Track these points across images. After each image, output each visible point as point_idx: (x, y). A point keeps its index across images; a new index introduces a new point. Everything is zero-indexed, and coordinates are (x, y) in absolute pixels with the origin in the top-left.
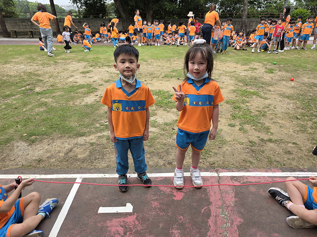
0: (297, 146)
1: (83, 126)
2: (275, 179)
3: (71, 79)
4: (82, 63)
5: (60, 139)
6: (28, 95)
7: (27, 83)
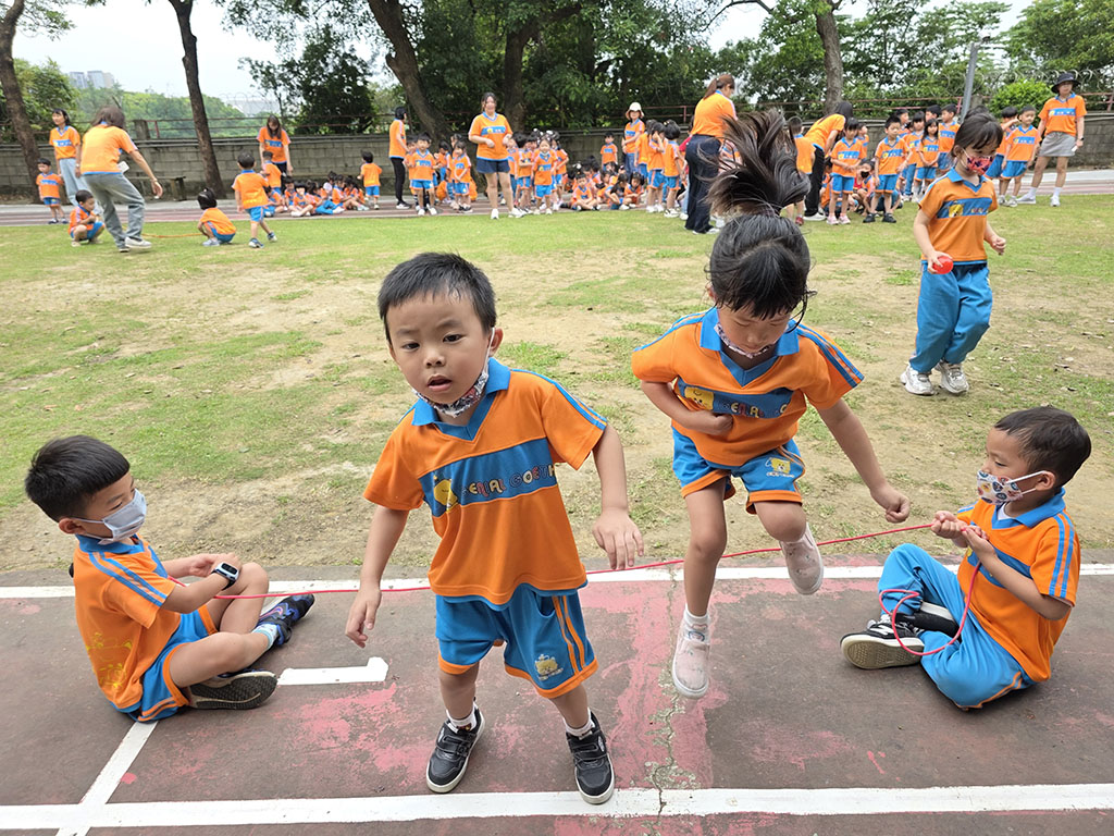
0: (948, 492)
1: (260, 452)
2: (853, 586)
3: (238, 320)
4: (282, 273)
5: (183, 488)
6: (97, 367)
7: (96, 332)
